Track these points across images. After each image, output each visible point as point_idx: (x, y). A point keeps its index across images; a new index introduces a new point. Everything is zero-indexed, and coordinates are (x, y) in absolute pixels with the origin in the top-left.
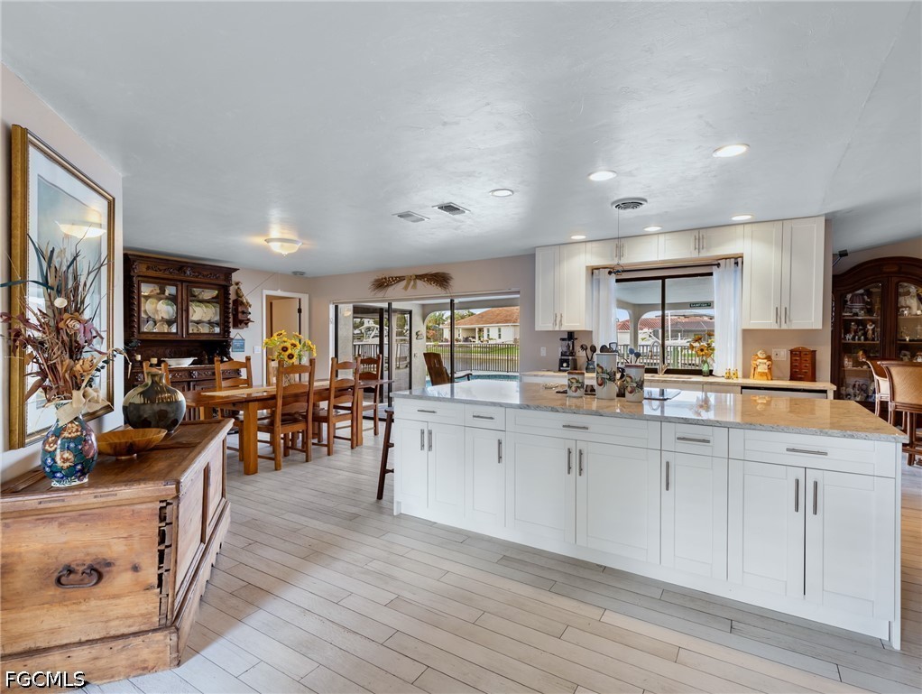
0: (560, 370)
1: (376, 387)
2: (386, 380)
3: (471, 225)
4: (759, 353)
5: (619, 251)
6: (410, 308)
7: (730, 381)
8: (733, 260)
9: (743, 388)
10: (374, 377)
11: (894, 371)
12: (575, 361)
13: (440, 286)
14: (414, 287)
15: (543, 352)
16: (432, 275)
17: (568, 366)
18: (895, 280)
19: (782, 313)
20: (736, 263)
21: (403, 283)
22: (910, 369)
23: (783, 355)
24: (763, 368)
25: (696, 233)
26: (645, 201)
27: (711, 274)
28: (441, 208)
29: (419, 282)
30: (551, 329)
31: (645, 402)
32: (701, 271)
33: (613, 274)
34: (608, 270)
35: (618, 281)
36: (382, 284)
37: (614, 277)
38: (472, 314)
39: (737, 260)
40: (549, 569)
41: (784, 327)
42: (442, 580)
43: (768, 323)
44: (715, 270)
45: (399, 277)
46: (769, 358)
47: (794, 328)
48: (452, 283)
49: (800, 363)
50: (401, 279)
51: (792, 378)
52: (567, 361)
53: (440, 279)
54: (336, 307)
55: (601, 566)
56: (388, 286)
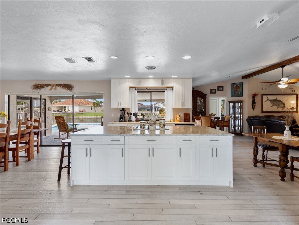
0: (120, 121)
1: (38, 132)
2: (43, 128)
3: (93, 67)
4: (177, 115)
5: (140, 83)
6: (45, 98)
7: (171, 122)
8: (170, 88)
9: (176, 124)
10: (37, 128)
11: (202, 118)
12: (125, 118)
13: (68, 90)
14: (55, 89)
15: (113, 115)
16: (64, 85)
17: (123, 120)
18: (196, 96)
19: (183, 104)
20: (171, 89)
21: (50, 87)
22: (205, 118)
23: (182, 115)
24: (178, 119)
25: (161, 79)
26: (156, 67)
27: (164, 92)
28: (86, 59)
29: (57, 87)
30: (117, 107)
31: (165, 130)
32: (161, 90)
33: (136, 90)
34: (135, 88)
35: (138, 92)
36: (37, 87)
37: (136, 91)
38: (61, 101)
39: (172, 88)
40: (144, 191)
41: (183, 107)
42: (109, 207)
43: (179, 106)
44: (165, 91)
45: (47, 85)
46: (179, 116)
47: (186, 108)
48: (74, 89)
49: (186, 117)
50: (48, 85)
51: (185, 121)
52: (122, 118)
53: (69, 87)
54: (9, 96)
55: (158, 185)
56: (41, 88)
